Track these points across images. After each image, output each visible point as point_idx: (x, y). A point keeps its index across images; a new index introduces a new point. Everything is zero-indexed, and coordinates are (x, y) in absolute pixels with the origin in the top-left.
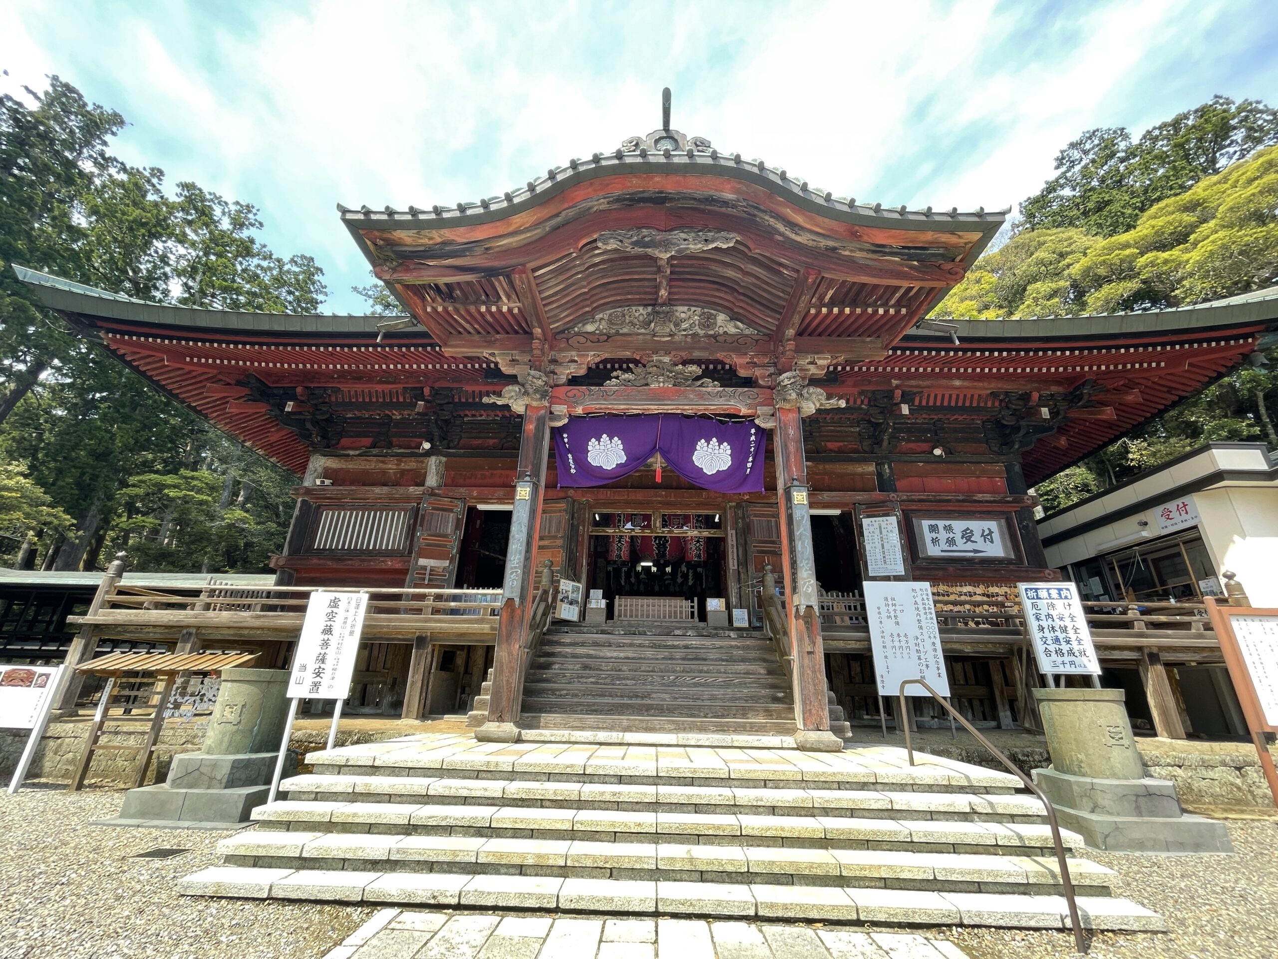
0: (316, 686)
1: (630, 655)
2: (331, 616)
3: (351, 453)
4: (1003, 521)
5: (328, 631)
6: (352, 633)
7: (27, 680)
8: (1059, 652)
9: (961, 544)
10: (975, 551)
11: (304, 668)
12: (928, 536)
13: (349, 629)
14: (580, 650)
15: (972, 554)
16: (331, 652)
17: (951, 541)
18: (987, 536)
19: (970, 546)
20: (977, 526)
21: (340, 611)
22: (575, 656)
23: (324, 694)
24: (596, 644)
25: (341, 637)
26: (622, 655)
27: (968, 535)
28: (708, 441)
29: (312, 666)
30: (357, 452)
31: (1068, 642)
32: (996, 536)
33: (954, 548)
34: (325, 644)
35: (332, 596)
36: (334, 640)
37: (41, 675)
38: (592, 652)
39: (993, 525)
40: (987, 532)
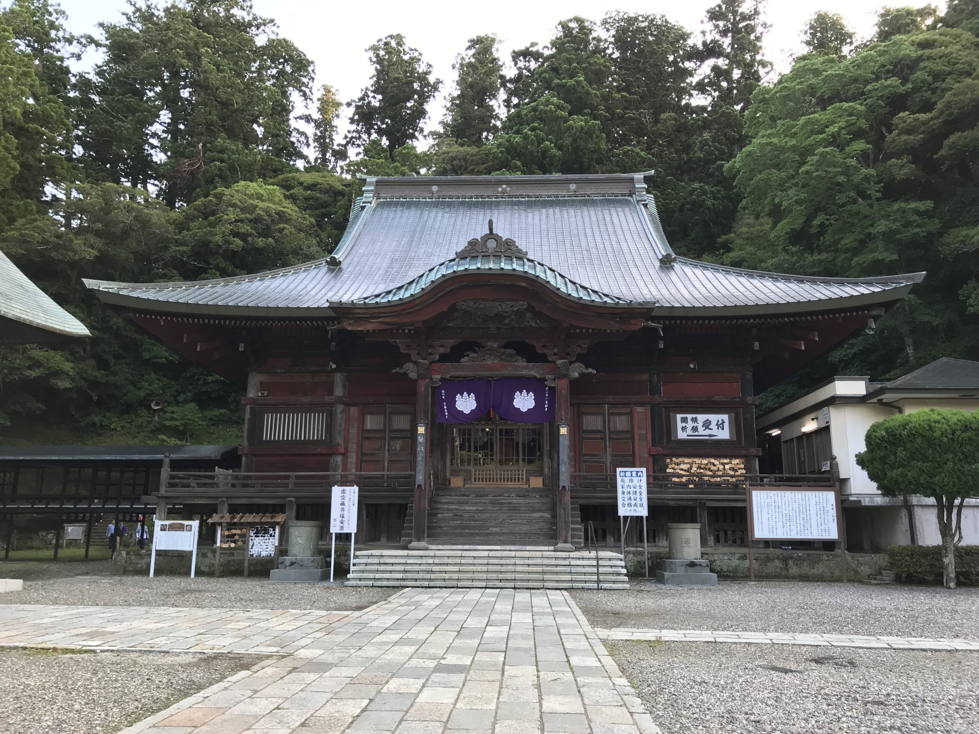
0: (342, 528)
1: (479, 508)
2: (343, 497)
3: (279, 371)
4: (733, 414)
5: (343, 504)
6: (354, 505)
7: (181, 528)
8: (630, 505)
9: (701, 432)
10: (710, 436)
11: (335, 520)
12: (680, 425)
13: (352, 503)
14: (451, 507)
15: (707, 438)
16: (346, 513)
17: (695, 429)
18: (720, 425)
19: (708, 432)
20: (714, 418)
21: (347, 495)
22: (449, 510)
23: (345, 531)
24: (459, 503)
25: (349, 506)
26: (475, 508)
27: (707, 425)
28: (521, 393)
29: (339, 519)
30: (283, 371)
31: (635, 500)
32: (726, 425)
33: (697, 433)
34: (343, 510)
35: (342, 488)
36: (346, 508)
37: (187, 526)
38: (457, 507)
39: (725, 417)
40: (720, 422)
